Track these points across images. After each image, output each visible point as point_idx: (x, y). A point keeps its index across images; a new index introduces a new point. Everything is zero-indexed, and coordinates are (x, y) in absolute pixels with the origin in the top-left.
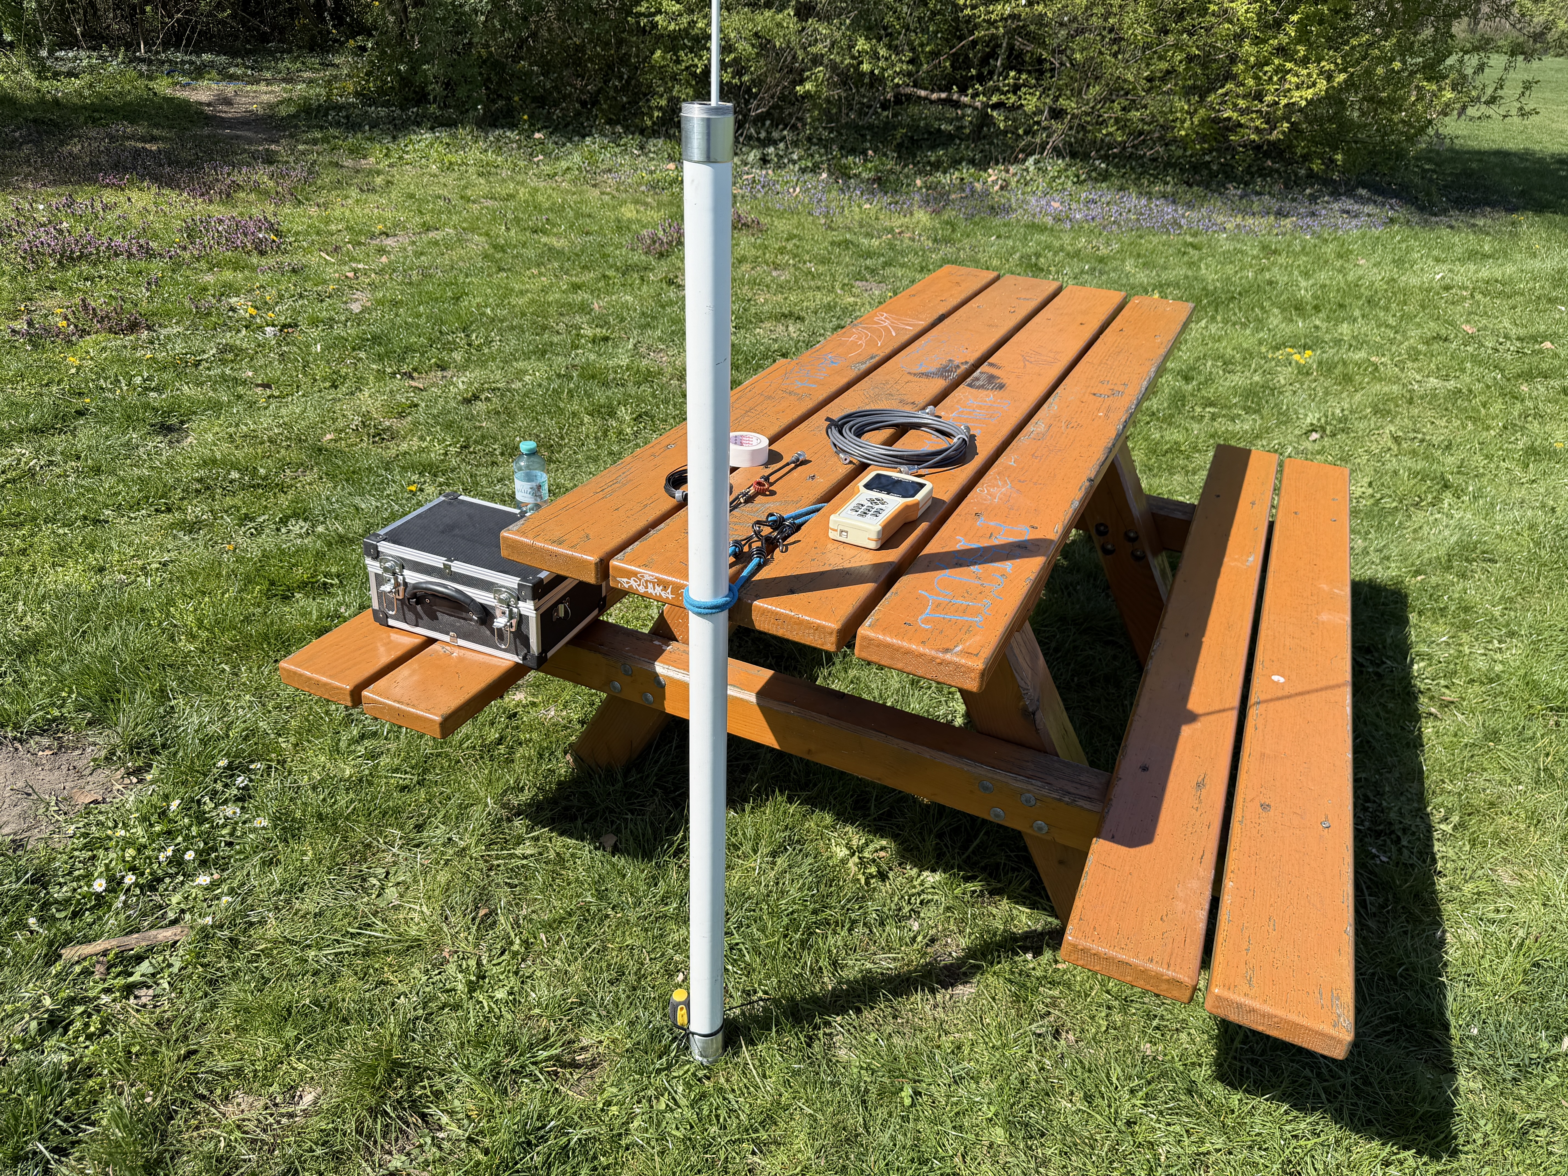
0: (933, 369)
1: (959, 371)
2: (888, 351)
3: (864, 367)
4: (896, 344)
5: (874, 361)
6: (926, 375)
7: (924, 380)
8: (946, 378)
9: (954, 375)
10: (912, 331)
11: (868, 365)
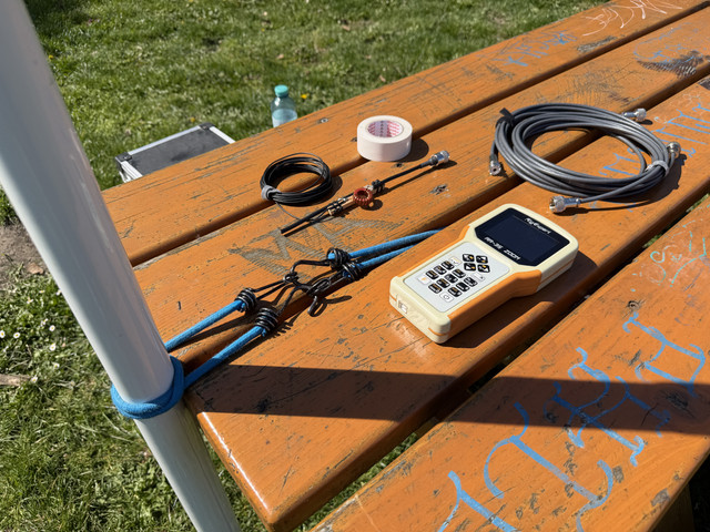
0: (669, 59)
1: (700, 66)
2: (627, 34)
3: (592, 49)
4: (639, 28)
5: (607, 43)
6: (658, 66)
7: (654, 72)
8: (681, 72)
9: (691, 70)
10: (665, 14)
11: (598, 47)
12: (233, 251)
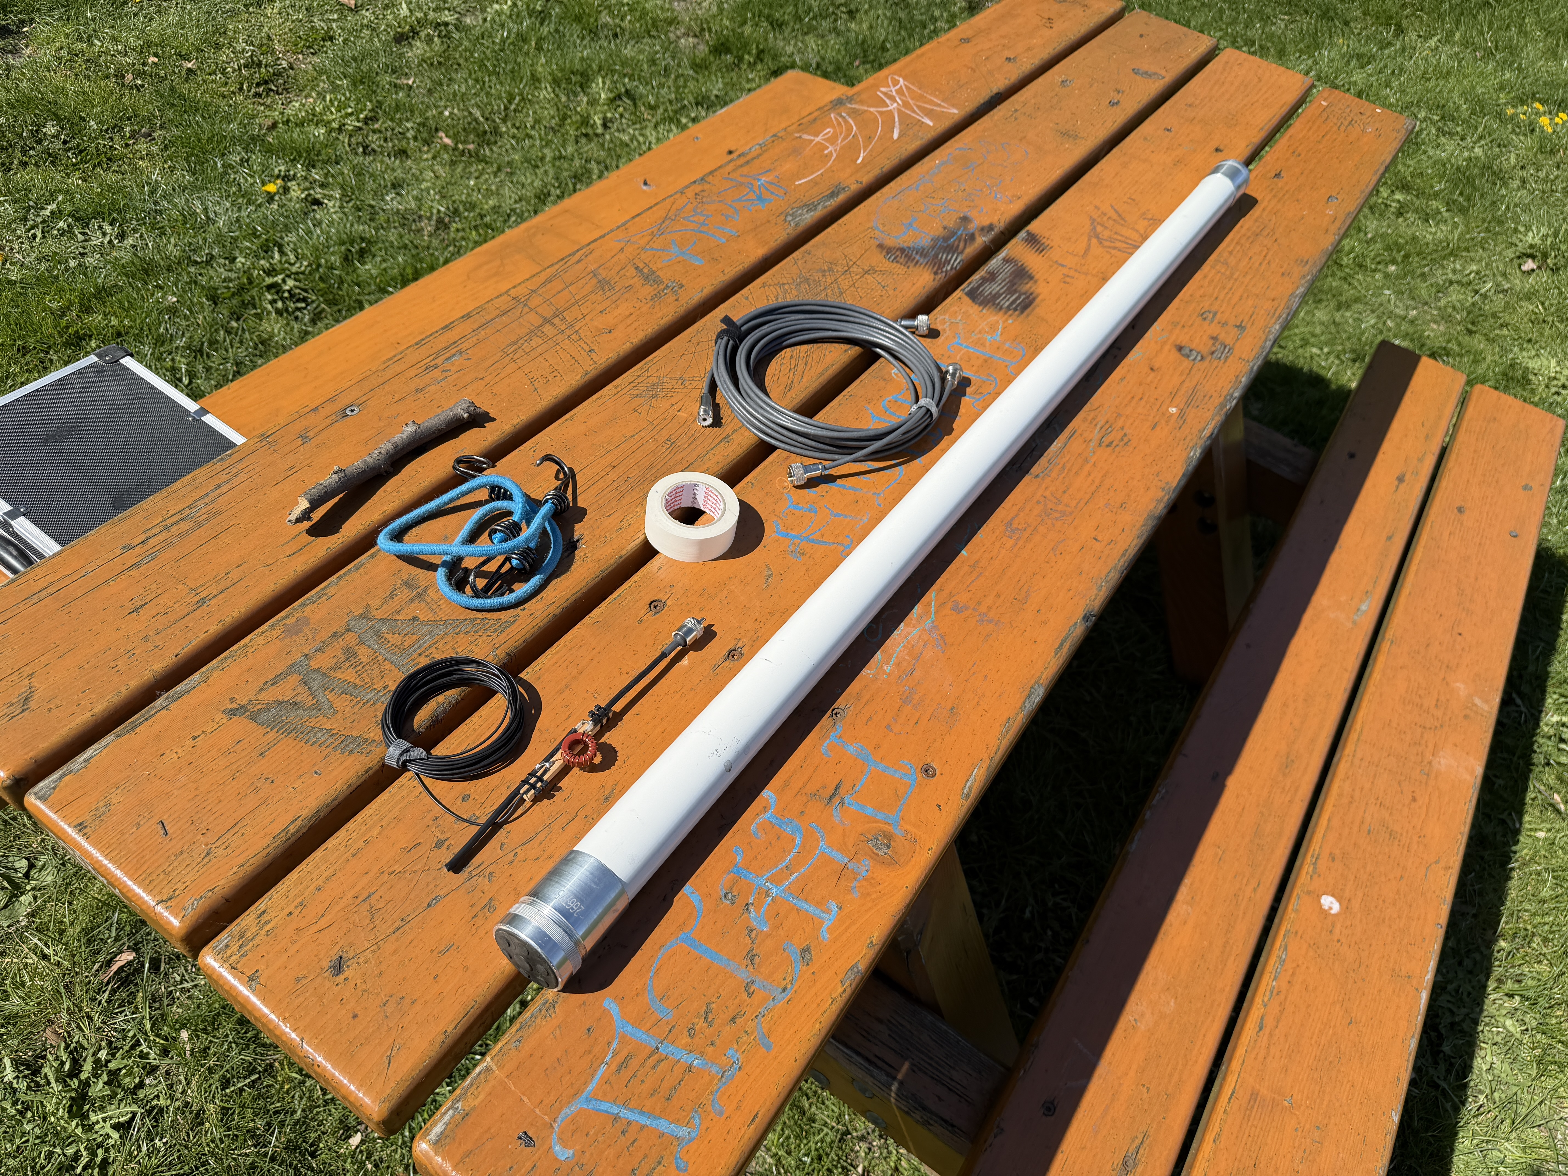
0: (925, 238)
1: (970, 250)
2: (867, 178)
5: (833, 204)
6: (907, 255)
7: (899, 269)
8: (941, 266)
9: (956, 261)
10: (930, 127)
11: (819, 212)
12: (232, 713)
